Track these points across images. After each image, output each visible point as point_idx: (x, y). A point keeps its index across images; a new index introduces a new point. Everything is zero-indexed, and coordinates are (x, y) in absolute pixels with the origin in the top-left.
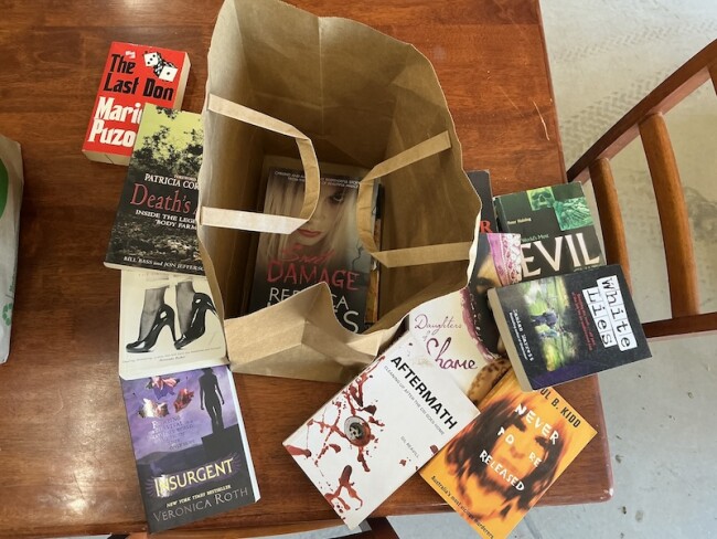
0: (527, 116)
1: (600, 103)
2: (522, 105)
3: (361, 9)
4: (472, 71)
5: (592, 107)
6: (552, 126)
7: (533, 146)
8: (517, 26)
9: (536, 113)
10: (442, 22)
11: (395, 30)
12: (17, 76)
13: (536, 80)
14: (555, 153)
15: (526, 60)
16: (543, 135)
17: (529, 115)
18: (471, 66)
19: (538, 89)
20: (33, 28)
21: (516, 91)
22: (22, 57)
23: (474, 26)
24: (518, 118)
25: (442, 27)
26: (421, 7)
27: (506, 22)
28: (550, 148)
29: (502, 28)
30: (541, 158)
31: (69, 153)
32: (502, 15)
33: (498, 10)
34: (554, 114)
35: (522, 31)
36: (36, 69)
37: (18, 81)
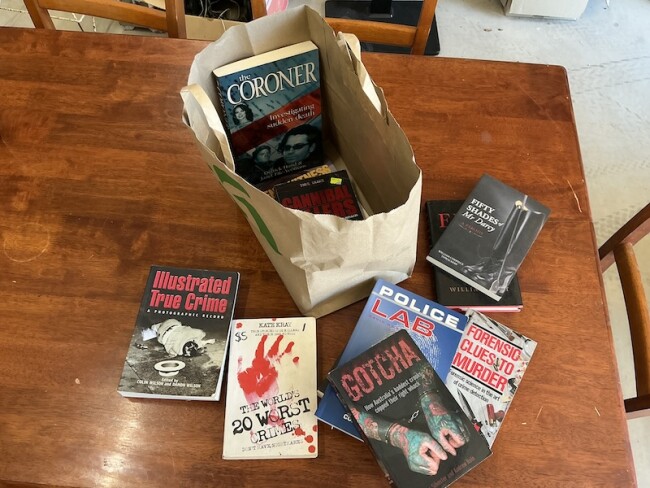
0: (561, 191)
1: (618, 213)
2: (557, 182)
3: (423, 101)
4: (514, 152)
5: (610, 216)
6: (583, 201)
7: (566, 215)
8: (554, 122)
9: (569, 189)
10: (490, 114)
11: (450, 117)
12: (150, 126)
13: (570, 164)
14: (587, 223)
15: (560, 148)
16: (576, 208)
17: (563, 190)
18: (514, 149)
19: (571, 171)
20: (167, 93)
21: (552, 170)
22: (154, 113)
23: (517, 119)
24: (554, 192)
25: (489, 118)
26: (472, 102)
27: (544, 118)
28: (582, 219)
29: (541, 122)
30: (574, 226)
31: (179, 184)
32: (540, 112)
33: (537, 108)
34: (585, 192)
35: (558, 126)
36: (165, 122)
37: (148, 128)
